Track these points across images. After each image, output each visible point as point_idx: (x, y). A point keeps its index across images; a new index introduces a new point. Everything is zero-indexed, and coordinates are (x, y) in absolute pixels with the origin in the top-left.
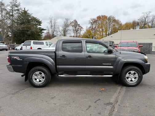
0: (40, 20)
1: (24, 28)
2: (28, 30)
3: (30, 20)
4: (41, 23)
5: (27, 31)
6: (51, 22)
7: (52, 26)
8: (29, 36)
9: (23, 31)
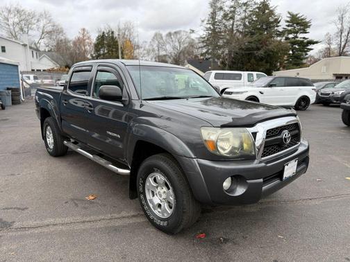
0: (307, 20)
1: (251, 42)
2: (261, 46)
3: (272, 23)
4: (309, 27)
5: (258, 49)
6: (341, 19)
7: (341, 31)
8: (261, 59)
9: (248, 49)
